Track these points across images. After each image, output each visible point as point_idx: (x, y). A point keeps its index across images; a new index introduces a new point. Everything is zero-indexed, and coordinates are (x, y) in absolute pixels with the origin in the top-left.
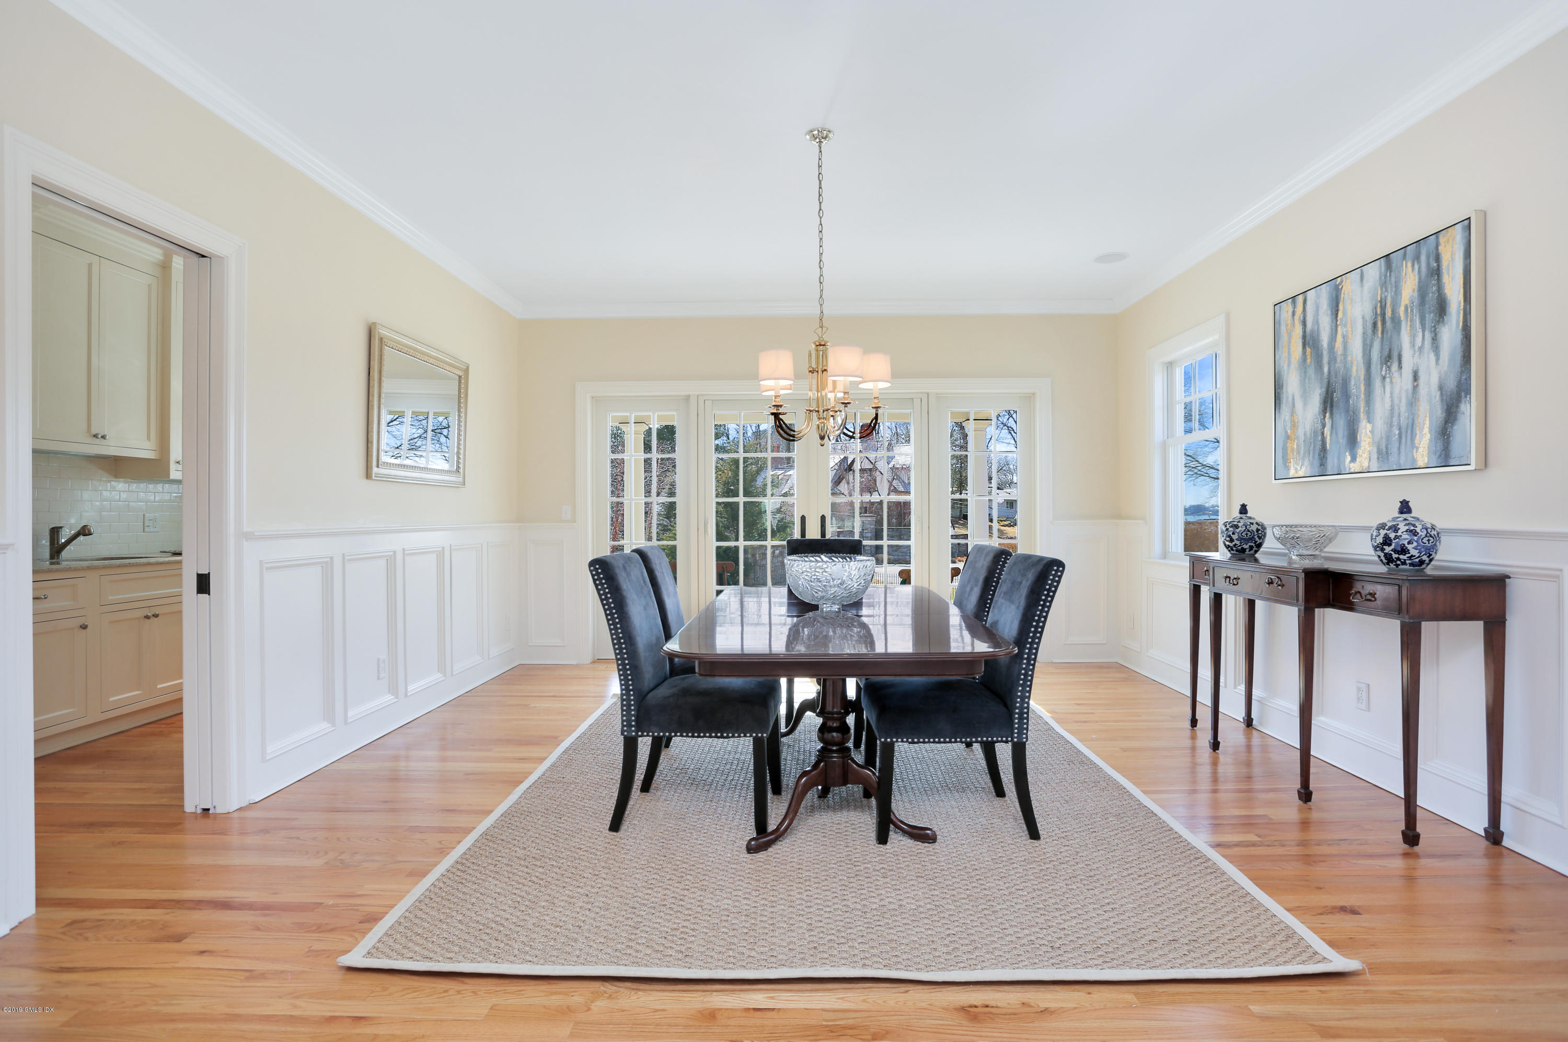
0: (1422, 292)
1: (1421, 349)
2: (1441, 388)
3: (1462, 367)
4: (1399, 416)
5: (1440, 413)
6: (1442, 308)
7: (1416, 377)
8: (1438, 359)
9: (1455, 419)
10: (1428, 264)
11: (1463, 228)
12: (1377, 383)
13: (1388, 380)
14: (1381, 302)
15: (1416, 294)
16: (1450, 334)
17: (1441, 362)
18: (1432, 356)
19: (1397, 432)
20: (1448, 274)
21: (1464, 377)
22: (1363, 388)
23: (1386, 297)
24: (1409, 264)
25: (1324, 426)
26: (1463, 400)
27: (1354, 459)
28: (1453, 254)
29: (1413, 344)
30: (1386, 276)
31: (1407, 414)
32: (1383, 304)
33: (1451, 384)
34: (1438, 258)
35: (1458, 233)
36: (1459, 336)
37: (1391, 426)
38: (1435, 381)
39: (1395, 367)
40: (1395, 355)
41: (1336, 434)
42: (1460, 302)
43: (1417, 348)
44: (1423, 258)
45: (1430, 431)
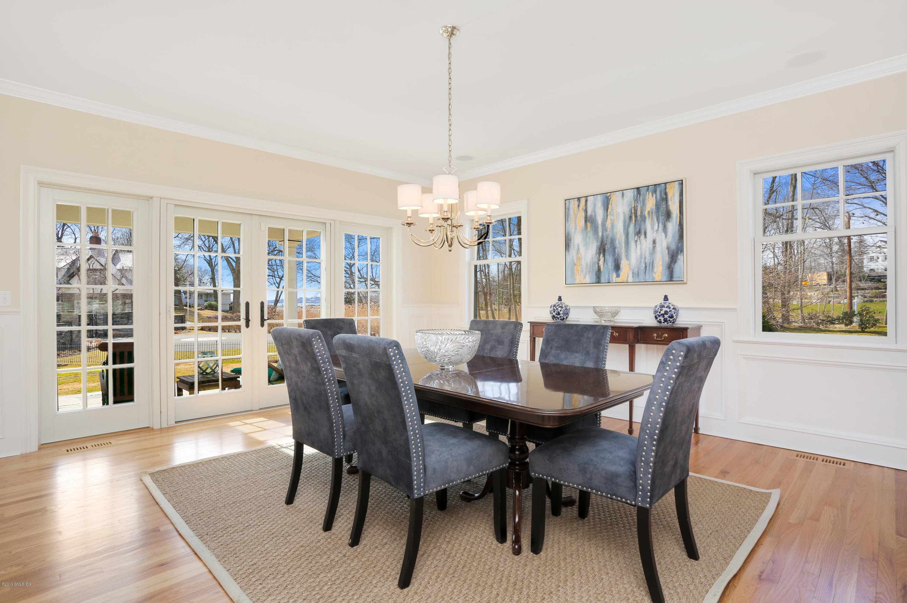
0: (658, 206)
1: (657, 230)
2: (668, 248)
3: (678, 240)
4: (645, 258)
5: (667, 259)
6: (668, 215)
7: (654, 242)
8: (666, 236)
9: (675, 262)
10: (661, 195)
11: (679, 184)
12: (632, 244)
13: (638, 242)
14: (634, 207)
15: (654, 207)
16: (672, 226)
17: (668, 237)
18: (663, 234)
19: (644, 265)
20: (671, 201)
21: (680, 245)
22: (623, 245)
23: (637, 206)
24: (650, 194)
25: (599, 260)
26: (680, 254)
27: (618, 276)
28: (674, 194)
29: (653, 228)
30: (637, 197)
31: (649, 258)
32: (636, 209)
33: (673, 247)
34: (666, 194)
35: (676, 185)
36: (677, 228)
37: (641, 262)
38: (665, 245)
39: (643, 237)
40: (643, 232)
41: (607, 264)
42: (677, 214)
43: (655, 230)
44: (658, 192)
45: (662, 266)
